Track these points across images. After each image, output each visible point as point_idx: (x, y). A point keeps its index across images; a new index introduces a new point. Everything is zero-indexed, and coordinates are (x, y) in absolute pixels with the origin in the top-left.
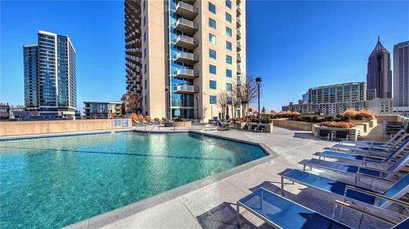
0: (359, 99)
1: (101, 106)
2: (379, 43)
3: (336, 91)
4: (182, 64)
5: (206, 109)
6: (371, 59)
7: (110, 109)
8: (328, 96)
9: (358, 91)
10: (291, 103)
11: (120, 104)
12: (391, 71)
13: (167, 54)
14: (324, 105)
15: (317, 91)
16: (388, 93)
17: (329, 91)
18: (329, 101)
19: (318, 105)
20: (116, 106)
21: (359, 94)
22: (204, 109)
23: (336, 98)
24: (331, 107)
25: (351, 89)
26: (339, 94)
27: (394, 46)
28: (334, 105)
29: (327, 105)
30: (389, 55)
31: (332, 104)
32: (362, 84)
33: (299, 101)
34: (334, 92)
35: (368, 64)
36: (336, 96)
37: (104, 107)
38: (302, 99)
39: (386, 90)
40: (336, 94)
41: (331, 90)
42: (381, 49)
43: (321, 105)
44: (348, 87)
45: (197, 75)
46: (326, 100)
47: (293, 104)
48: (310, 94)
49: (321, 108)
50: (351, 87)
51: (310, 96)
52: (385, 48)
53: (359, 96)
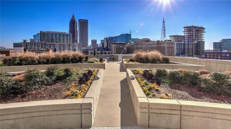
6: (70, 22)
8: (53, 38)
9: (69, 38)
10: (25, 41)
14: (52, 44)
17: (54, 35)
19: (48, 44)
27: (79, 20)
28: (58, 44)
29: (54, 44)
30: (77, 23)
33: (31, 40)
38: (33, 38)
43: (50, 44)
46: (52, 41)
47: (27, 41)
48: (41, 35)
49: (50, 46)
50: (65, 35)
51: (41, 37)
52: (75, 19)
53: (69, 41)
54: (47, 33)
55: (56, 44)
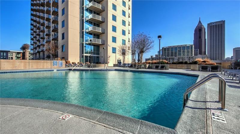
0: (190, 55)
1: (2, 54)
2: (200, 21)
3: (178, 49)
4: (92, 22)
5: (109, 57)
6: (195, 31)
7: (11, 57)
8: (173, 52)
9: (190, 50)
10: (152, 56)
11: (21, 53)
12: (206, 39)
13: (81, 15)
14: (171, 58)
15: (167, 49)
16: (204, 52)
17: (174, 50)
18: (174, 55)
19: (168, 58)
20: (17, 54)
21: (190, 52)
22: (108, 57)
23: (178, 54)
24: (175, 60)
25: (186, 48)
26: (180, 51)
27: (208, 24)
28: (177, 58)
29: (173, 58)
30: (205, 29)
31: (176, 57)
32: (192, 46)
33: (156, 55)
34: (177, 50)
35: (194, 34)
36: (178, 53)
37: (5, 54)
38: (157, 54)
39: (203, 50)
40: (178, 51)
41: (175, 49)
42: (201, 26)
43: (170, 58)
44: (184, 47)
45: (103, 32)
46: (172, 55)
47: (153, 57)
48: (163, 51)
49: (169, 60)
50: (186, 47)
51: (163, 52)
52: (203, 25)
53: (190, 53)
54: (168, 48)
55: (175, 58)
